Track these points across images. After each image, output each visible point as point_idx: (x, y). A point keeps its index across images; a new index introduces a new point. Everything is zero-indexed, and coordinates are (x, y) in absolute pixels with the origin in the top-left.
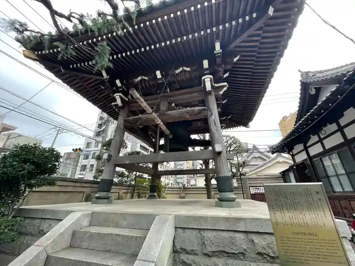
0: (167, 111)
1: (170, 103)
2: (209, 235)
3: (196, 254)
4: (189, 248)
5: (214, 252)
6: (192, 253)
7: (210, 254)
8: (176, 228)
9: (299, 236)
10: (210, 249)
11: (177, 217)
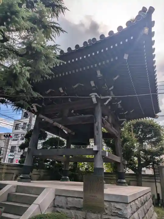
0: (68, 117)
1: (70, 110)
2: (70, 199)
3: (64, 208)
4: (60, 205)
5: (71, 207)
6: (61, 207)
7: (69, 208)
8: (56, 195)
9: (93, 197)
10: (69, 205)
11: (57, 190)
